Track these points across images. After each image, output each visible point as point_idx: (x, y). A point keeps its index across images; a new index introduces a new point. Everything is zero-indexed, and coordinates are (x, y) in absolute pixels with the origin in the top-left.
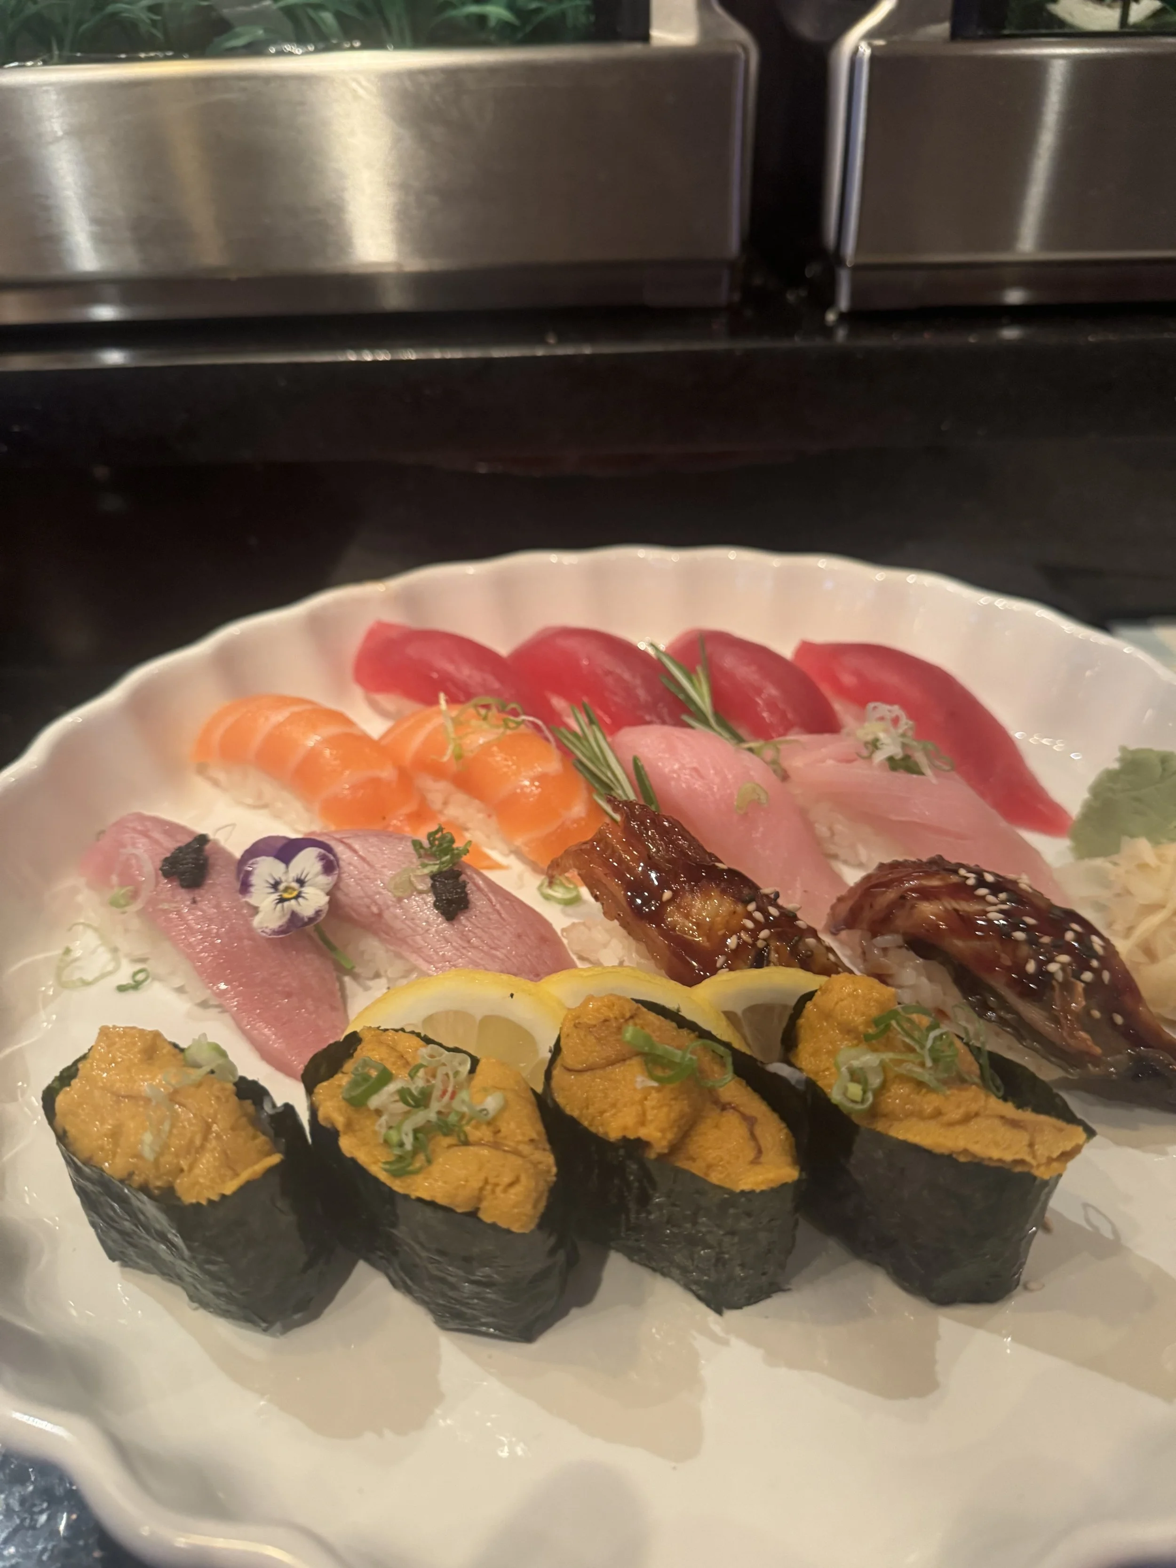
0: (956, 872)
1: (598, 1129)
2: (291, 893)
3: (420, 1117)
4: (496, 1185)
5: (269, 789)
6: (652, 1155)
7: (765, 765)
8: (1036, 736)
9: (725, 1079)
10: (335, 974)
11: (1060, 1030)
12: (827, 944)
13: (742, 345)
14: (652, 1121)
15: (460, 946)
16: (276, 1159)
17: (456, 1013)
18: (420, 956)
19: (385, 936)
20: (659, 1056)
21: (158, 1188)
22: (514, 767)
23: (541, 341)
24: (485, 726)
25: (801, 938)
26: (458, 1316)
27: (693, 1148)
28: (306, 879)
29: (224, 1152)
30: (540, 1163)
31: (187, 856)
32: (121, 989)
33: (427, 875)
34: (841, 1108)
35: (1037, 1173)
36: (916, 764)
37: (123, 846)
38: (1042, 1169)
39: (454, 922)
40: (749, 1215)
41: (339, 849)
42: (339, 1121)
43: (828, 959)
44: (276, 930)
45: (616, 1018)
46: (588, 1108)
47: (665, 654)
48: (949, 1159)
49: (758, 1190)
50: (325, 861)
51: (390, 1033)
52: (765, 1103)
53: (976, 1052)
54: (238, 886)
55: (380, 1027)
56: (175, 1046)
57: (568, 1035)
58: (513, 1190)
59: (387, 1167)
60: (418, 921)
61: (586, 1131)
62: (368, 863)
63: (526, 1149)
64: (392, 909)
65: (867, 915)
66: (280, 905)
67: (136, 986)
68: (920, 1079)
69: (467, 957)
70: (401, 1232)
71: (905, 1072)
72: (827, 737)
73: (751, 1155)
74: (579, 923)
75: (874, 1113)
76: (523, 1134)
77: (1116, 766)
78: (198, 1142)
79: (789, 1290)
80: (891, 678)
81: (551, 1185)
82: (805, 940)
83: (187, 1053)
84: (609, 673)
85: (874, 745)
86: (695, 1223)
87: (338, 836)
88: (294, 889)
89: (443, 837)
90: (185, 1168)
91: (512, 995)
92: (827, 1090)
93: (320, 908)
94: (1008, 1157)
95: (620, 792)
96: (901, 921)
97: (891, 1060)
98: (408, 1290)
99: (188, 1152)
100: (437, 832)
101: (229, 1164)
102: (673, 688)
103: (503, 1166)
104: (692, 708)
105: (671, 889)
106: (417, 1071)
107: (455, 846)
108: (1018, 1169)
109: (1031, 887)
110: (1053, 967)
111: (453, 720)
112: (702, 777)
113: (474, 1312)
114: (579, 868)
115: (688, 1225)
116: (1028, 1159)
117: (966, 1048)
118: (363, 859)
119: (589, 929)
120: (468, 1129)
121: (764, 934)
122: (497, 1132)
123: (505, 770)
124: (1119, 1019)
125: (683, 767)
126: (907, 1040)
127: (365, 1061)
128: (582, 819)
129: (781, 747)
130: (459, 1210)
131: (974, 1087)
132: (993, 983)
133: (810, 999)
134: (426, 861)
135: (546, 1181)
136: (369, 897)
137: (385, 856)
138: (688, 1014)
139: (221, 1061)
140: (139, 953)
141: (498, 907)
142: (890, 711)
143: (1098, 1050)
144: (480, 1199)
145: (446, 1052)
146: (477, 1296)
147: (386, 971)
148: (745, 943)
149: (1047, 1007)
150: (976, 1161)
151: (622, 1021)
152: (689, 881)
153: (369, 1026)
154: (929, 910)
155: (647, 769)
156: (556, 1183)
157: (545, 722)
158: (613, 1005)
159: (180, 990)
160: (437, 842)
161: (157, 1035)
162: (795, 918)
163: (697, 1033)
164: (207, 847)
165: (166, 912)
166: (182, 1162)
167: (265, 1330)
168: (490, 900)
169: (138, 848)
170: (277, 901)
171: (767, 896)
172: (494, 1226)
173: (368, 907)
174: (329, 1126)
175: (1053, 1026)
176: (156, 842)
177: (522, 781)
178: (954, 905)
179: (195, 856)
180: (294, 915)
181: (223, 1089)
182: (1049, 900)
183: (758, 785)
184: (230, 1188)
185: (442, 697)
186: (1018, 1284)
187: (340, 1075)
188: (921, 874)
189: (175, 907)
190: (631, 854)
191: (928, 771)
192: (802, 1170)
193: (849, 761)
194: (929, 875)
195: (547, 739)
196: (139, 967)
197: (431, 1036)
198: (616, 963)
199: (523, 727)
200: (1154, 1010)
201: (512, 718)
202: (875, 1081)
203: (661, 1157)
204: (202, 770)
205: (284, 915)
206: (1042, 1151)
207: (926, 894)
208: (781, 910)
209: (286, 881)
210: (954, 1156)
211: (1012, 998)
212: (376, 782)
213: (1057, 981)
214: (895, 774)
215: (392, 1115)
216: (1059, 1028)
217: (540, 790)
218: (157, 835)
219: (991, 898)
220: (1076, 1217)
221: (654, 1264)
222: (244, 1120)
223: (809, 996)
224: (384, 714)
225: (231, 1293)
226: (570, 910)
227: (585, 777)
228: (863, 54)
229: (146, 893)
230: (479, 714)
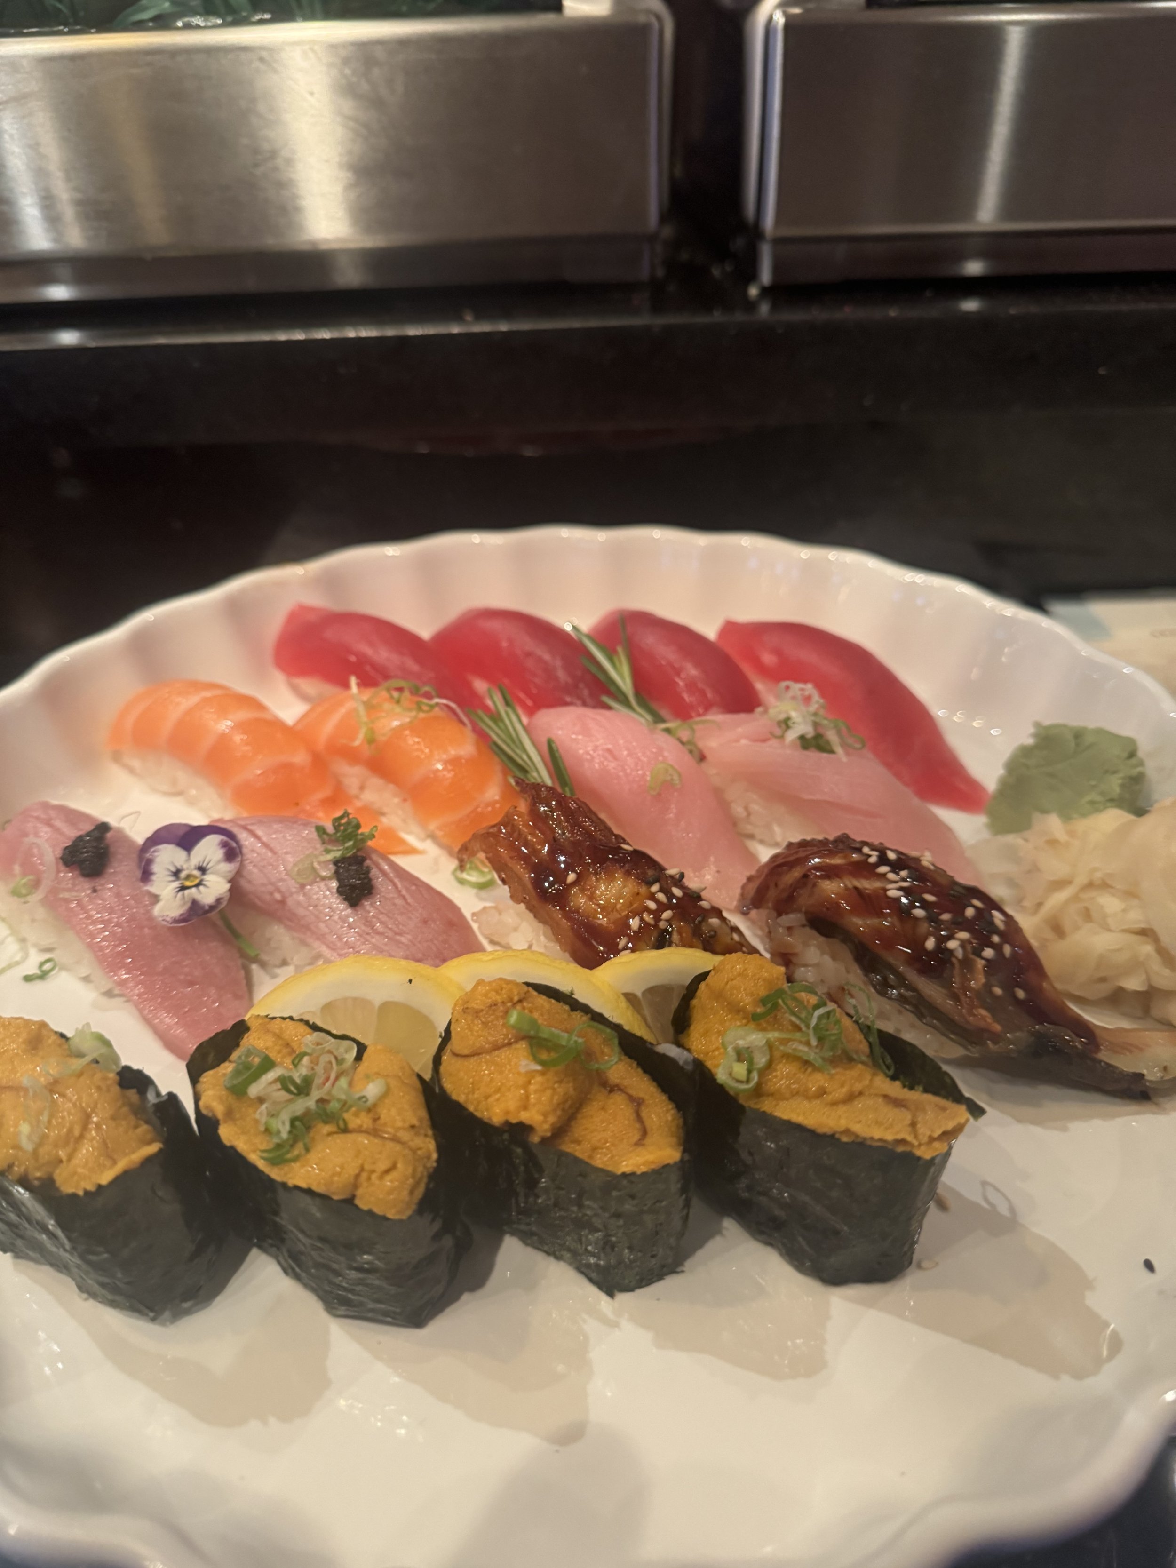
0: (859, 850)
1: (483, 1114)
2: (192, 881)
3: (301, 1105)
4: (373, 1171)
5: (183, 776)
6: (535, 1139)
7: (680, 745)
8: (960, 714)
9: (612, 1061)
10: (240, 962)
11: (959, 1007)
12: (732, 924)
13: (659, 321)
14: (534, 1105)
15: (364, 931)
16: (153, 1148)
17: (355, 999)
18: (324, 943)
19: (289, 923)
20: (545, 1039)
21: (38, 1179)
22: (427, 750)
23: (459, 318)
24: (398, 709)
25: (705, 919)
26: (346, 1302)
27: (579, 1129)
28: (209, 866)
29: (104, 1143)
30: (420, 1149)
31: (88, 845)
32: (28, 979)
33: (330, 861)
34: (727, 1089)
35: (918, 1153)
36: (828, 742)
37: (26, 835)
38: (923, 1148)
39: (358, 908)
40: (633, 1197)
41: (244, 837)
42: (219, 1110)
43: (732, 939)
44: (177, 918)
45: (503, 1002)
46: (473, 1093)
47: (588, 636)
48: (831, 1139)
49: (639, 1172)
50: (227, 848)
51: (278, 1021)
52: (655, 1084)
53: (866, 1030)
54: (139, 874)
55: (268, 1015)
56: (62, 1036)
57: (457, 1020)
58: (388, 1177)
59: (265, 1155)
60: (321, 908)
61: (471, 1116)
62: (271, 850)
63: (405, 1136)
64: (295, 896)
65: (772, 894)
66: (180, 894)
67: (43, 976)
68: (806, 1058)
69: (370, 943)
70: (284, 1220)
71: (790, 1051)
72: (743, 716)
73: (637, 1137)
74: (491, 908)
75: (758, 1092)
76: (404, 1121)
77: (1030, 741)
78: (77, 1132)
79: (683, 1272)
80: (809, 656)
81: (431, 1170)
82: (708, 921)
83: (71, 1042)
84: (529, 654)
85: (786, 723)
86: (580, 1206)
87: (242, 823)
88: (196, 877)
89: (348, 823)
90: (64, 1158)
91: (410, 981)
92: (713, 1070)
93: (221, 896)
94: (889, 1137)
95: (535, 774)
96: (804, 900)
97: (779, 1040)
98: (297, 1277)
99: (66, 1143)
100: (342, 817)
101: (108, 1153)
102: (593, 669)
103: (380, 1153)
104: (612, 689)
105: (575, 872)
106: (301, 1059)
107: (360, 831)
108: (900, 1149)
109: (933, 865)
110: (952, 944)
111: (365, 703)
112: (615, 758)
113: (361, 1299)
114: (485, 852)
115: (575, 1209)
116: (909, 1138)
117: (856, 1026)
118: (265, 845)
119: (500, 914)
120: (346, 1116)
121: (667, 914)
122: (376, 1119)
123: (416, 754)
124: (1021, 994)
125: (595, 749)
126: (794, 1019)
127: (249, 1050)
128: (496, 802)
129: (695, 727)
130: (335, 1197)
131: (860, 1066)
132: (891, 960)
133: (704, 979)
134: (330, 847)
135: (425, 1167)
136: (272, 884)
137: (288, 842)
138: (581, 996)
139: (104, 1050)
140: (46, 942)
141: (404, 892)
142: (802, 690)
143: (997, 1028)
144: (356, 1186)
145: (333, 1040)
146: (361, 1282)
147: (292, 959)
148: (647, 924)
149: (947, 984)
150: (859, 1140)
151: (509, 1004)
152: (594, 863)
153: (257, 1014)
154: (831, 888)
155: (561, 751)
156: (436, 1170)
157: (460, 705)
158: (502, 989)
159: (86, 979)
160: (342, 828)
161: (43, 1025)
162: (699, 898)
163: (589, 1016)
164: (109, 835)
165: (67, 901)
166: (60, 1152)
167: (153, 1320)
168: (394, 885)
169: (40, 837)
170: (177, 890)
171: (672, 877)
172: (370, 1213)
173: (271, 894)
174: (210, 1115)
175: (951, 1002)
176: (57, 830)
177: (435, 764)
178: (857, 883)
179: (95, 844)
180: (194, 903)
181: (105, 1079)
182: (952, 877)
183: (672, 766)
184: (106, 1178)
185: (353, 681)
186: (910, 1263)
187: (226, 1064)
188: (826, 852)
189: (76, 897)
190: (537, 837)
191: (839, 750)
192: (685, 1151)
193: (764, 741)
194: (832, 854)
195: (461, 722)
196: (47, 956)
197: (319, 1023)
198: (526, 947)
199: (437, 709)
200: (1059, 986)
201: (425, 701)
202: (761, 1060)
203: (544, 1141)
204: (117, 757)
205: (184, 904)
206: (924, 1131)
207: (830, 872)
208: (685, 891)
209: (188, 869)
210: (837, 1136)
211: (912, 976)
212: (287, 767)
213: (956, 958)
214: (806, 753)
215: (275, 1103)
216: (958, 1005)
217: (452, 773)
218: (58, 823)
219: (892, 876)
220: (973, 1194)
221: (546, 1248)
222: (125, 1109)
223: (703, 976)
224: (303, 697)
225: (115, 1283)
226: (483, 894)
227: (502, 761)
228: (777, 23)
229: (47, 883)
230: (392, 697)
